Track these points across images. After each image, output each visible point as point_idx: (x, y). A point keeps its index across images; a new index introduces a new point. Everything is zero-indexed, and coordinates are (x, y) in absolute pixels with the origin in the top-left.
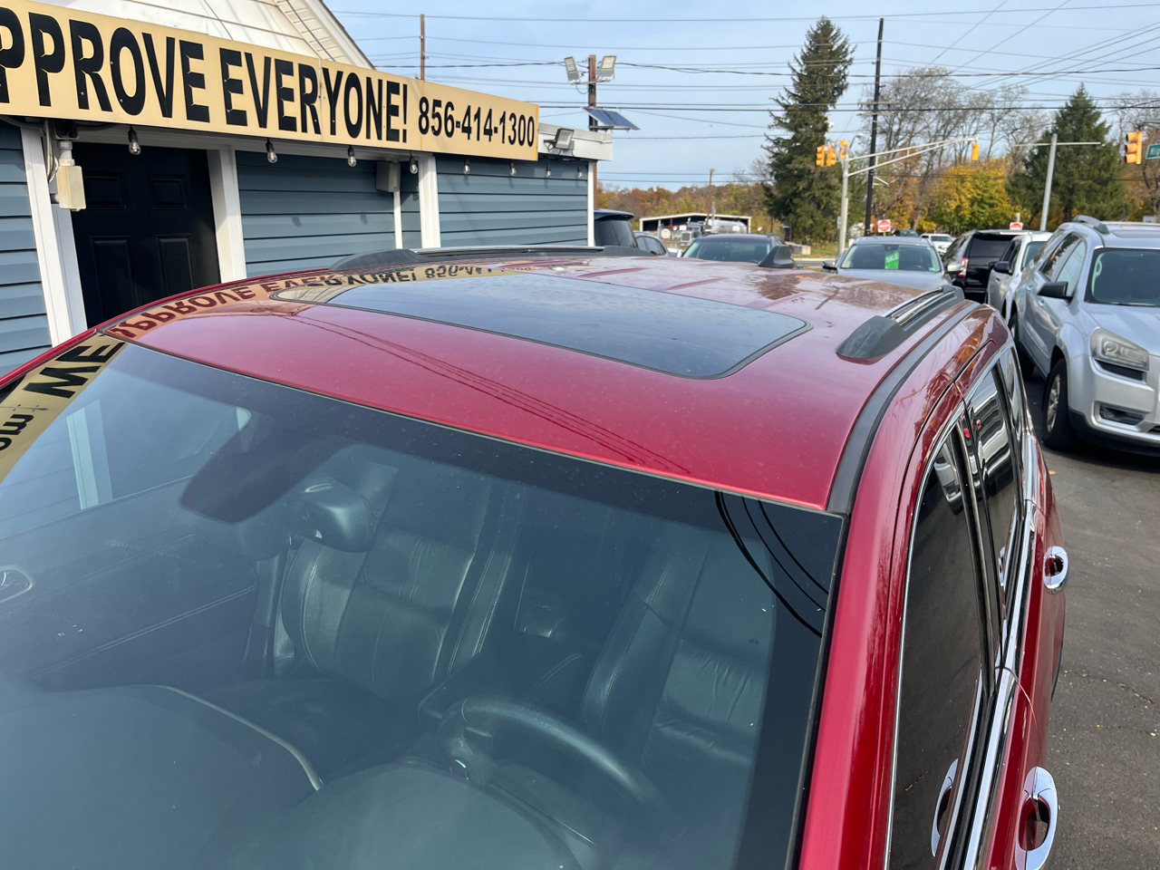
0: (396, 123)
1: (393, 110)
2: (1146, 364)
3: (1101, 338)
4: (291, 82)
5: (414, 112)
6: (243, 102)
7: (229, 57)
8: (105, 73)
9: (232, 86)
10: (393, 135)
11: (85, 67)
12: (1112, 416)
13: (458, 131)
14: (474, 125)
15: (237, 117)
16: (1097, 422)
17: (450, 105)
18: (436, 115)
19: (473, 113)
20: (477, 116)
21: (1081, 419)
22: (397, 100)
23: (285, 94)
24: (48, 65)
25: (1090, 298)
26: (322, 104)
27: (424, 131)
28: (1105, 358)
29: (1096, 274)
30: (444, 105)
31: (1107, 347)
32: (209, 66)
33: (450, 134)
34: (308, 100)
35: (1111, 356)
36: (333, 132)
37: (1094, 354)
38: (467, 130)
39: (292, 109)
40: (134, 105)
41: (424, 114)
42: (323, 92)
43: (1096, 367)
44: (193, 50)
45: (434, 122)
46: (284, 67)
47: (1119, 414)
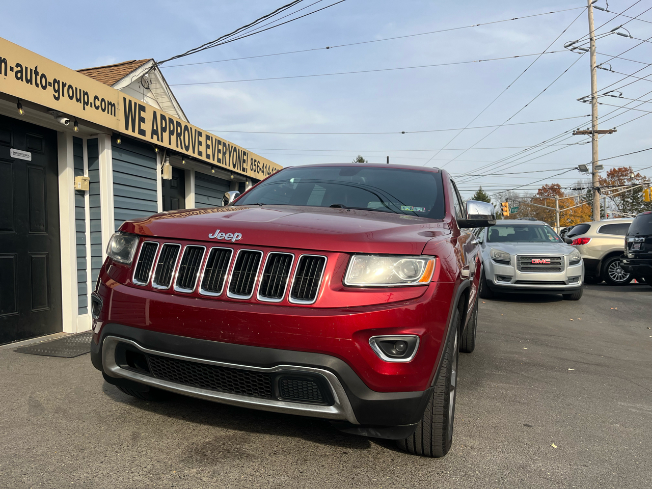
0: (245, 165)
1: (244, 161)
2: (510, 258)
3: (493, 252)
4: (221, 147)
5: (249, 163)
6: (210, 152)
7: (208, 137)
8: (182, 137)
9: (208, 147)
10: (244, 170)
11: (179, 135)
12: (501, 279)
13: (260, 171)
14: (265, 170)
15: (208, 156)
16: (496, 282)
17: (259, 162)
18: (255, 165)
19: (265, 166)
20: (266, 167)
21: (491, 282)
22: (245, 158)
23: (219, 151)
24: (171, 133)
25: (488, 241)
26: (227, 156)
27: (252, 170)
28: (496, 258)
29: (490, 234)
30: (257, 161)
31: (496, 254)
32: (203, 139)
33: (258, 172)
34: (224, 154)
35: (498, 258)
36: (229, 166)
37: (492, 257)
38: (263, 172)
39: (220, 156)
40: (187, 149)
41: (252, 164)
42: (228, 152)
43: (493, 262)
44: (200, 134)
45: (254, 167)
46: (219, 142)
47: (503, 278)
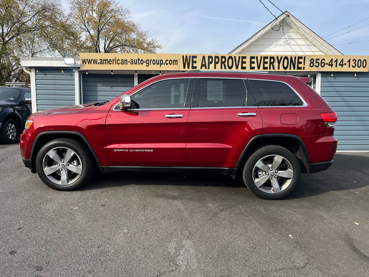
0: (301, 65)
1: (299, 63)
4: (267, 60)
5: (307, 63)
6: (255, 65)
8: (226, 63)
9: (252, 63)
10: (299, 68)
11: (223, 63)
13: (326, 66)
14: (334, 64)
19: (334, 61)
22: (301, 60)
23: (265, 63)
24: (216, 63)
26: (276, 64)
27: (312, 67)
30: (321, 60)
32: (247, 60)
33: (323, 67)
34: (272, 63)
36: (279, 68)
38: (331, 65)
39: (267, 65)
40: (230, 68)
41: (312, 63)
42: (276, 61)
45: (316, 64)
